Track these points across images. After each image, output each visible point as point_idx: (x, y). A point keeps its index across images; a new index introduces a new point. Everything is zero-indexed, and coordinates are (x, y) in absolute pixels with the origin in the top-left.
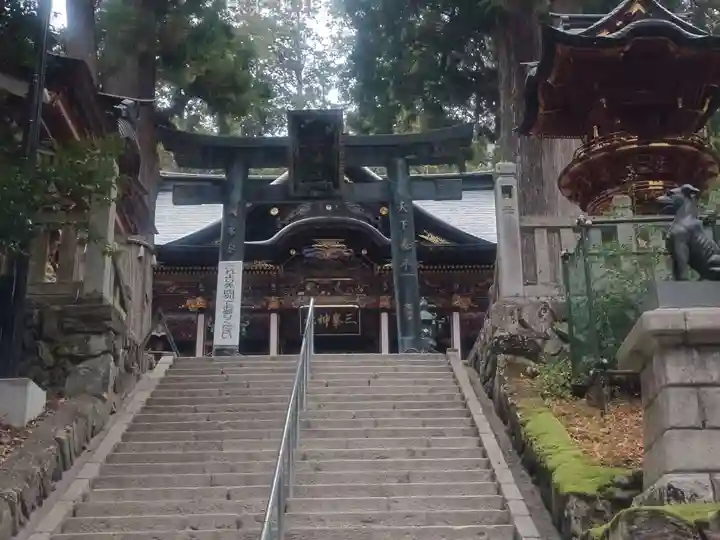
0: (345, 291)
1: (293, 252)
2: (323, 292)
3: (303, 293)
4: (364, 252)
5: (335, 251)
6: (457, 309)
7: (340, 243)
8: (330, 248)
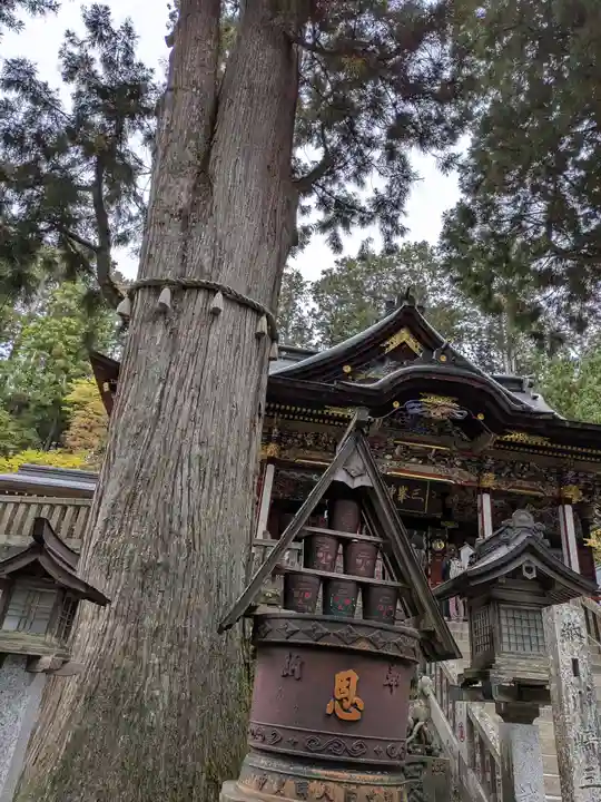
0: (438, 461)
1: (396, 405)
2: (414, 460)
3: (389, 457)
4: (481, 417)
5: (446, 410)
6: (569, 501)
7: (453, 402)
8: (440, 407)
